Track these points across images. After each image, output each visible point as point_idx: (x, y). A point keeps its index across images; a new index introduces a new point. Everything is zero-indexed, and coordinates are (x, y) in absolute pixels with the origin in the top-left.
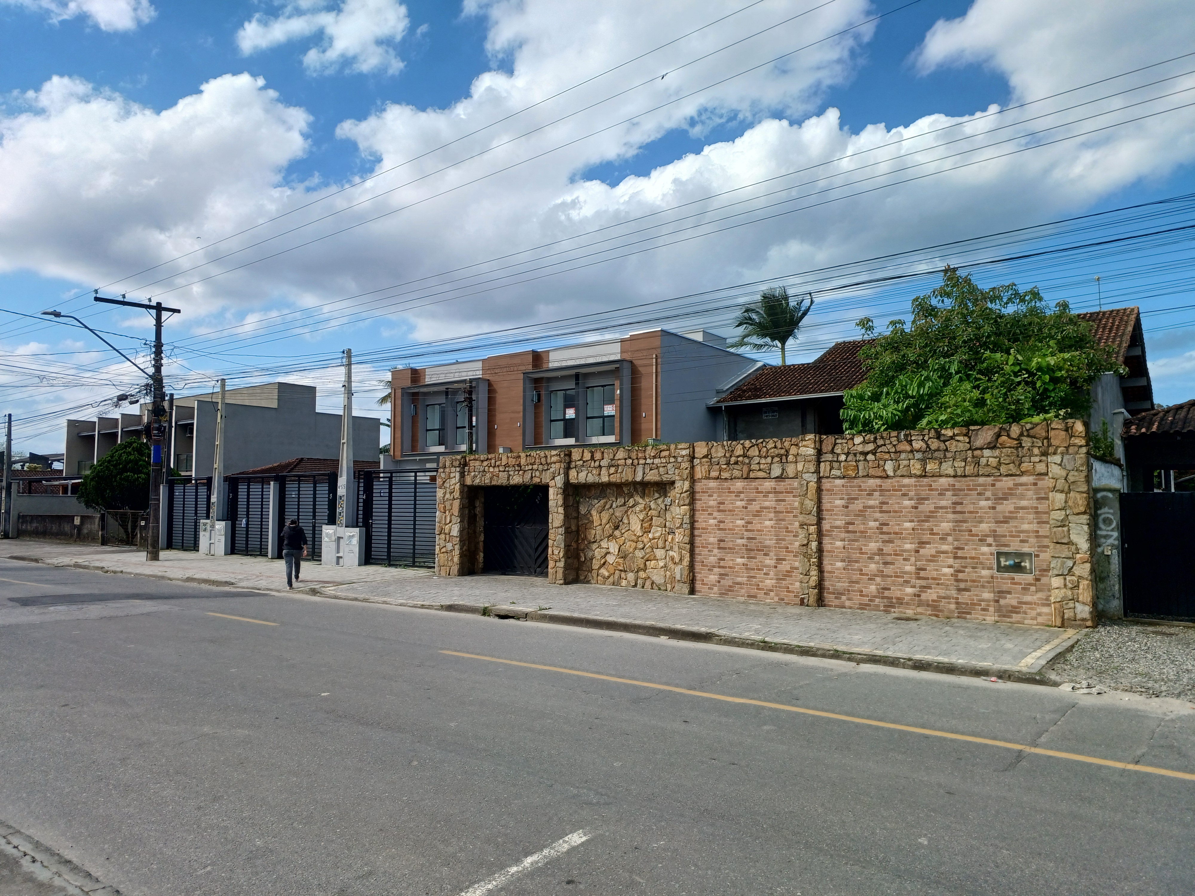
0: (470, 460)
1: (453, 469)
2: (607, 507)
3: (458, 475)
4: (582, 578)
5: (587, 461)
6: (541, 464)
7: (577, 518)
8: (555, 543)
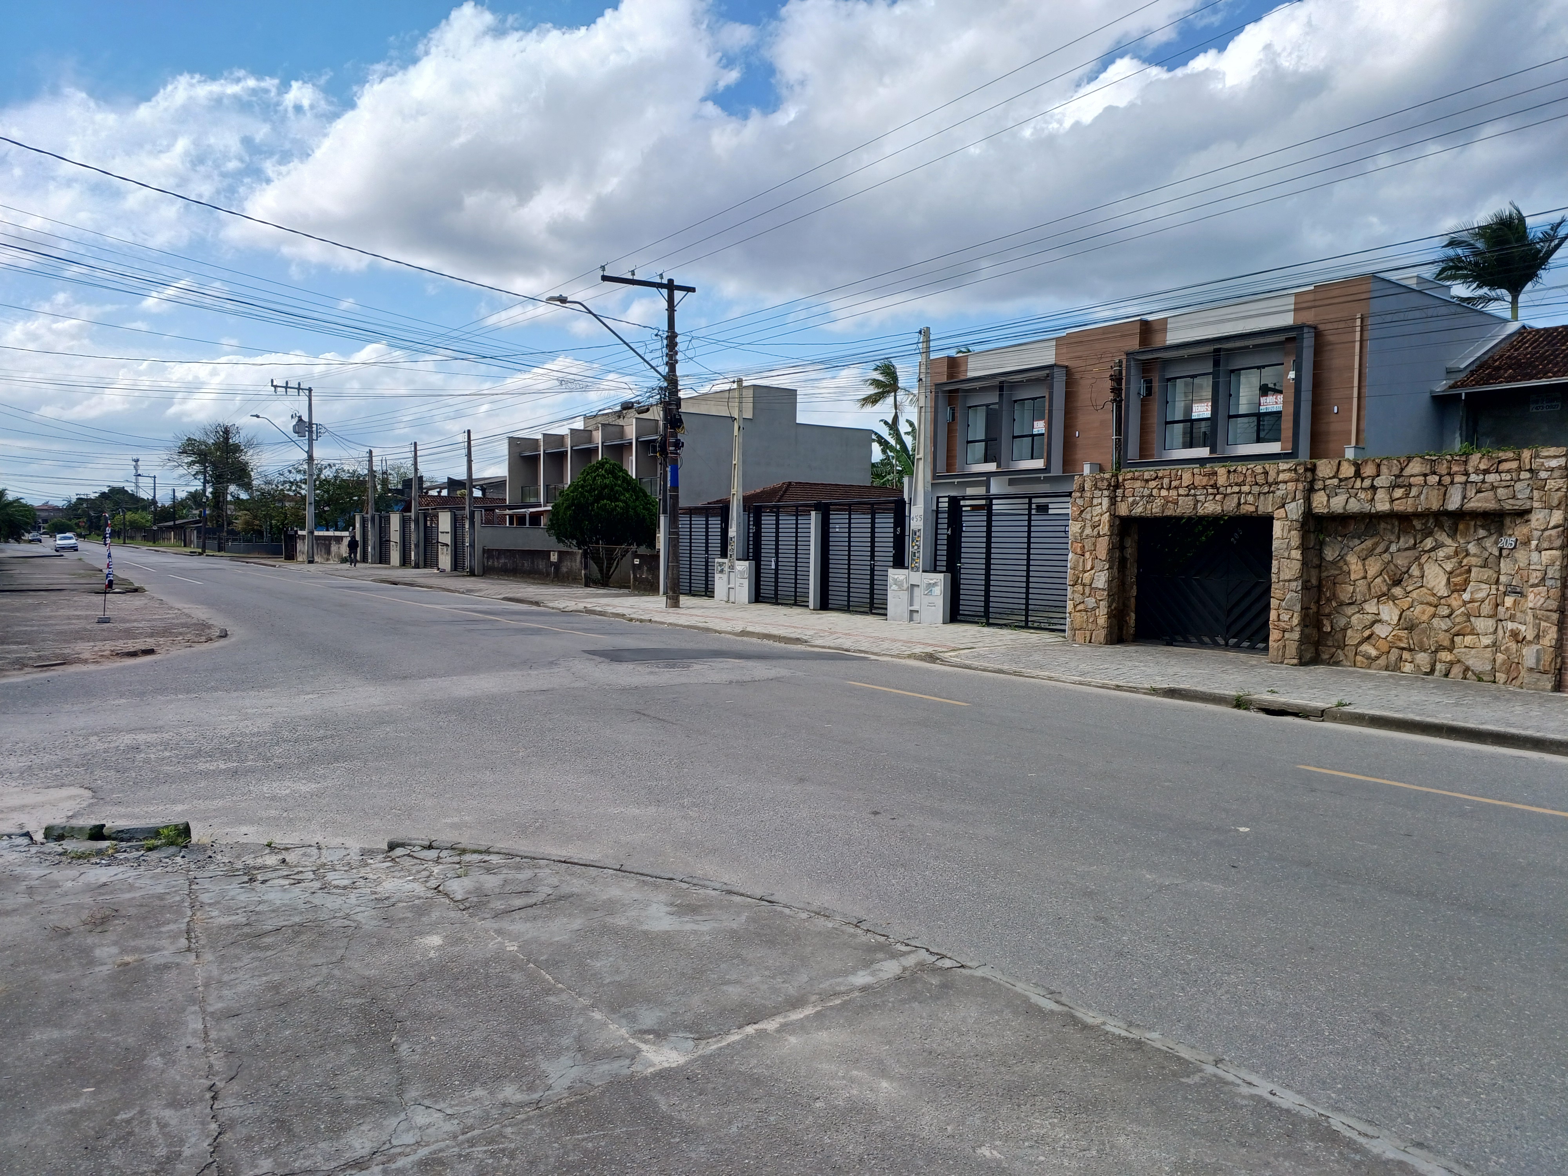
0: (1124, 480)
1: (1098, 493)
2: (1379, 550)
3: (1106, 502)
4: (1325, 656)
5: (1346, 479)
6: (1257, 484)
7: (1319, 566)
8: (1284, 604)
